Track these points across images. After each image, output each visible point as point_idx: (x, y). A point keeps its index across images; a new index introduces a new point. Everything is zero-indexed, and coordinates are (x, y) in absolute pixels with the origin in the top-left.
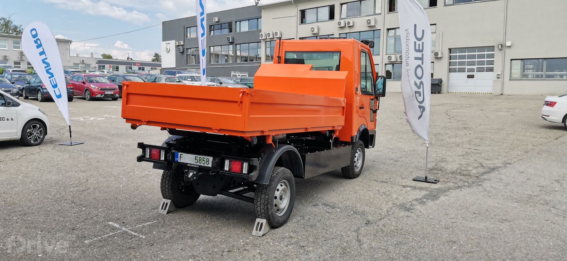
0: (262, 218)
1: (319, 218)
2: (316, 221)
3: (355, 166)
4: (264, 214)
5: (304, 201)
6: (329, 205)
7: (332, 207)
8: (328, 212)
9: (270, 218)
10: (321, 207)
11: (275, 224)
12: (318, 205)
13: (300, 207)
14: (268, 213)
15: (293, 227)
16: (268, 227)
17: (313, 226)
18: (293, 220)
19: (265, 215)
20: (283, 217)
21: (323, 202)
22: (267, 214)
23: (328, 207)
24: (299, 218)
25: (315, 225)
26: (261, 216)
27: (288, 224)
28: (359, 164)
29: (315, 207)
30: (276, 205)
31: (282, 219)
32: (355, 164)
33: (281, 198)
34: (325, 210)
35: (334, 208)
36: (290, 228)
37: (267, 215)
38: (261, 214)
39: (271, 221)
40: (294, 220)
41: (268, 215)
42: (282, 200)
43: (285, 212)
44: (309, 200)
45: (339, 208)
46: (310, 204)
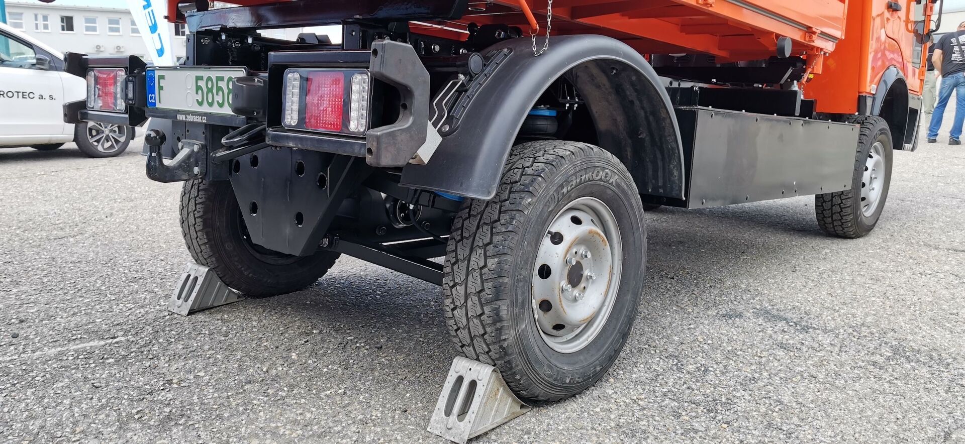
0: (478, 359)
1: (747, 371)
2: (732, 383)
3: (863, 199)
4: (485, 340)
5: (686, 299)
6: (786, 319)
7: (798, 327)
8: (782, 346)
9: (509, 362)
10: (751, 322)
11: (540, 391)
12: (740, 316)
13: (669, 319)
14: (498, 340)
15: (627, 405)
16: (510, 400)
17: (719, 407)
18: (631, 372)
19: (488, 345)
20: (582, 358)
21: (758, 307)
22: (494, 343)
23: (781, 324)
24: (658, 365)
25: (729, 404)
26: (471, 348)
27: (609, 388)
28: (873, 193)
29: (730, 321)
30: (546, 306)
31: (577, 366)
32: (863, 192)
33: (575, 276)
34: (771, 336)
35: (805, 329)
36: (614, 407)
37: (497, 346)
38: (472, 339)
39: (515, 374)
40: (640, 373)
41: (501, 347)
42: (582, 285)
43: (595, 335)
44: (705, 296)
45: (825, 331)
46: (708, 309)
